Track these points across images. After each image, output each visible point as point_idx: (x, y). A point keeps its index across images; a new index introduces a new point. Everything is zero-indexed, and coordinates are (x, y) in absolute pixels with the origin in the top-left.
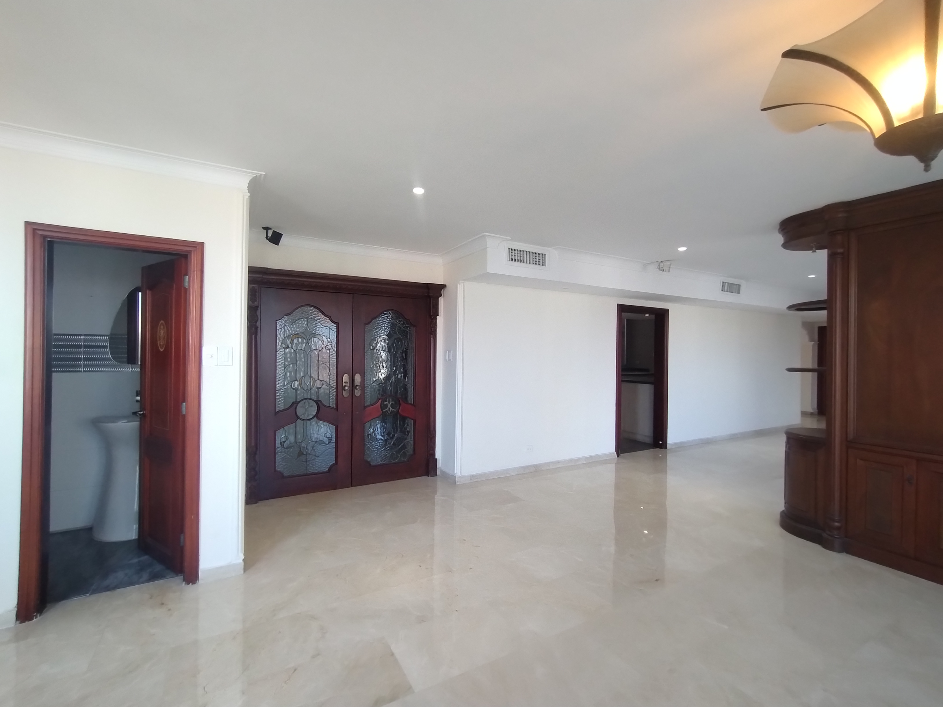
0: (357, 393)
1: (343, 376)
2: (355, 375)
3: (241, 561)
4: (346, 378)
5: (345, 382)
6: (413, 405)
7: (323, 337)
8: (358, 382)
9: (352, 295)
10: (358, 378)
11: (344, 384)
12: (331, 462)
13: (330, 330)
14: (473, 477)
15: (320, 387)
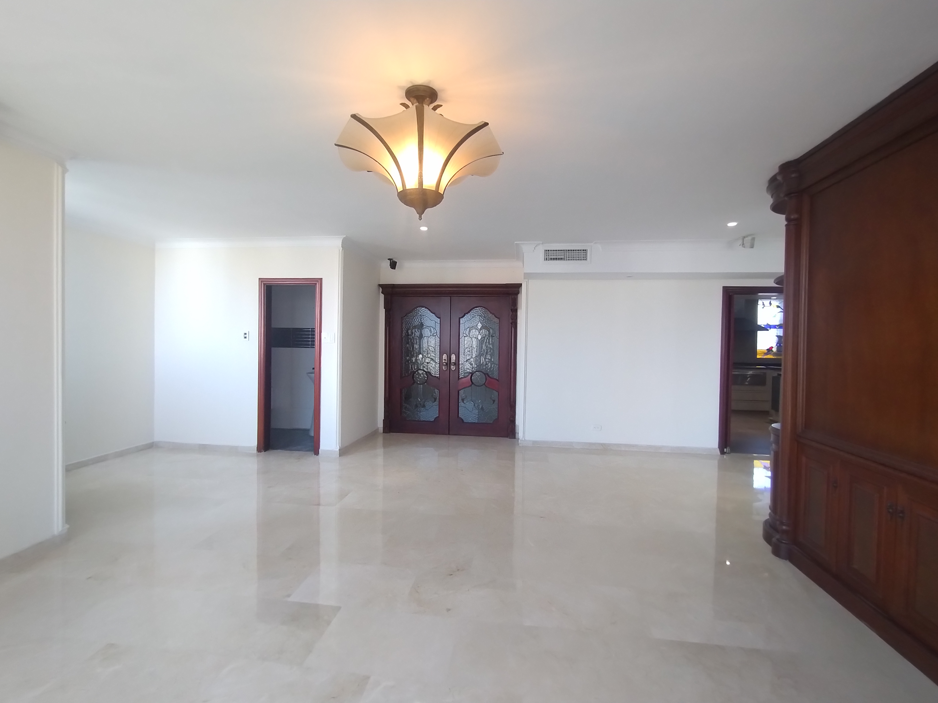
0: (453, 368)
1: (443, 355)
2: (451, 355)
3: (338, 450)
4: (445, 357)
5: (444, 360)
6: (498, 380)
7: (431, 328)
8: (453, 360)
9: (450, 297)
10: (453, 357)
11: (444, 361)
12: (436, 415)
13: (436, 323)
14: (534, 442)
15: (429, 362)
